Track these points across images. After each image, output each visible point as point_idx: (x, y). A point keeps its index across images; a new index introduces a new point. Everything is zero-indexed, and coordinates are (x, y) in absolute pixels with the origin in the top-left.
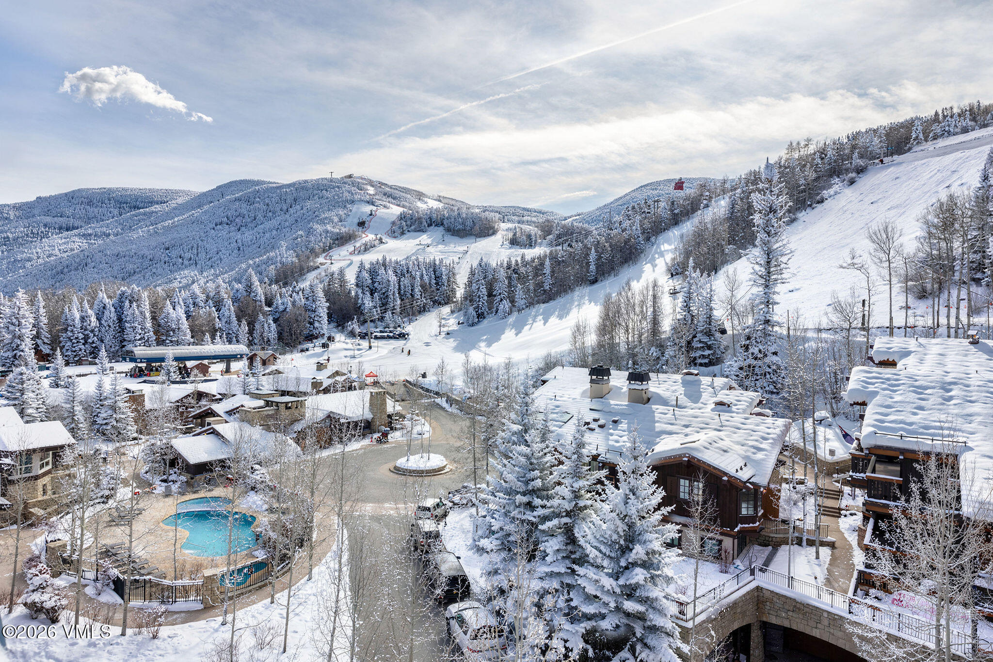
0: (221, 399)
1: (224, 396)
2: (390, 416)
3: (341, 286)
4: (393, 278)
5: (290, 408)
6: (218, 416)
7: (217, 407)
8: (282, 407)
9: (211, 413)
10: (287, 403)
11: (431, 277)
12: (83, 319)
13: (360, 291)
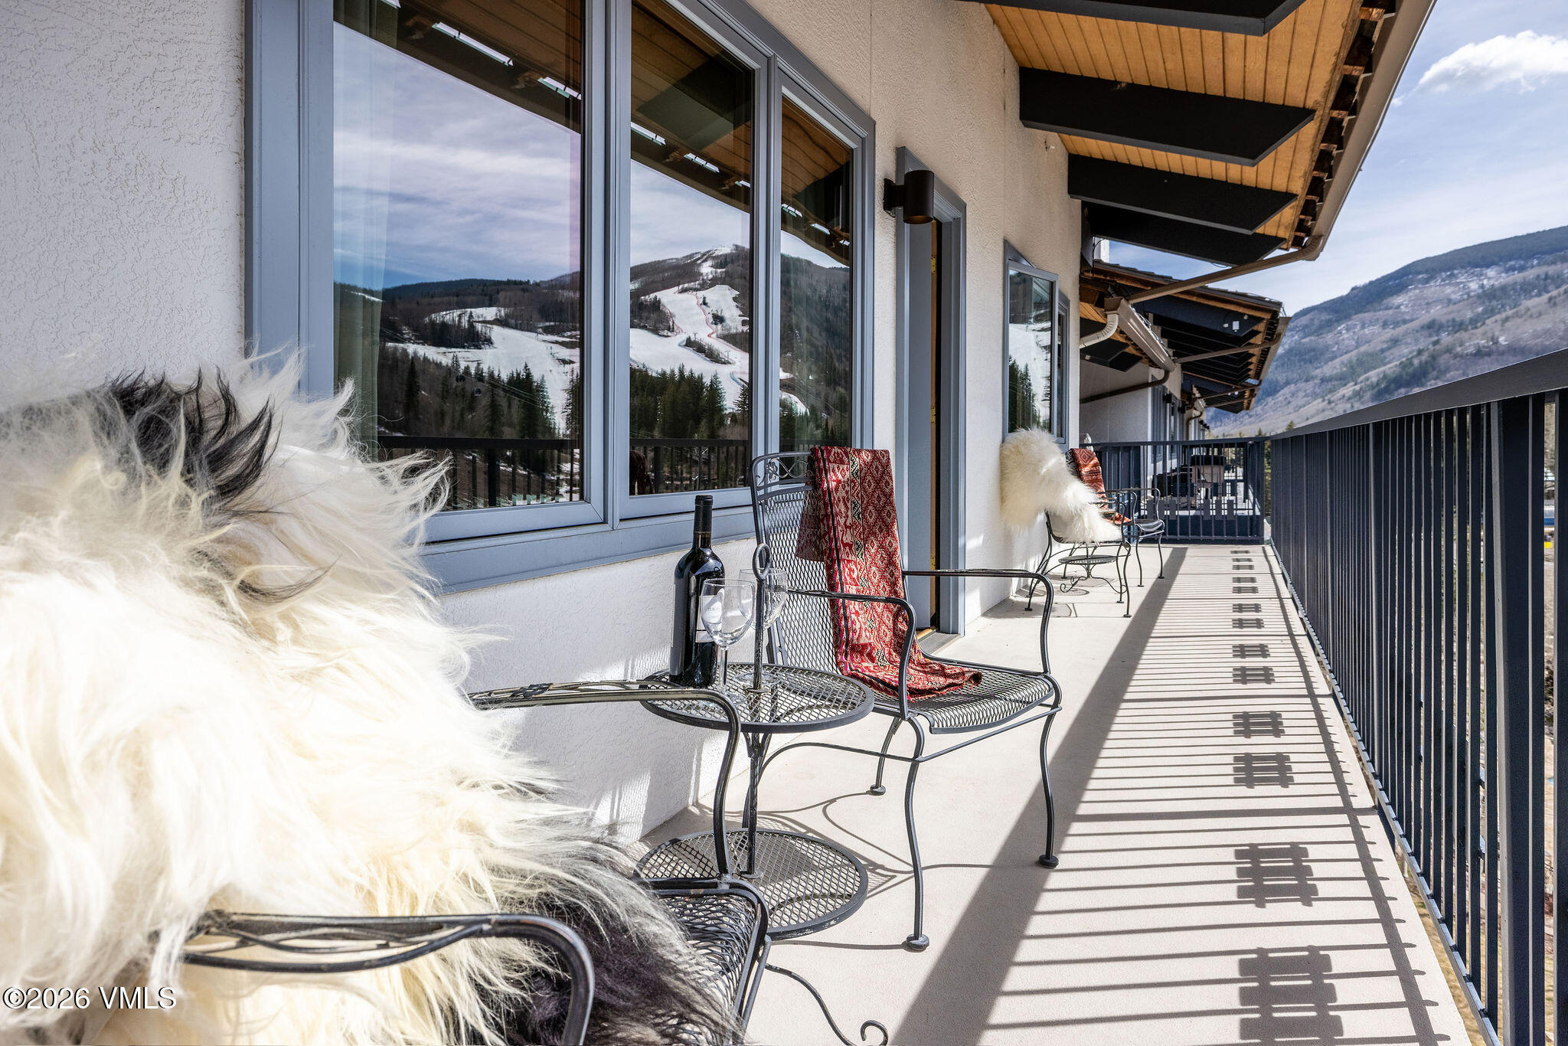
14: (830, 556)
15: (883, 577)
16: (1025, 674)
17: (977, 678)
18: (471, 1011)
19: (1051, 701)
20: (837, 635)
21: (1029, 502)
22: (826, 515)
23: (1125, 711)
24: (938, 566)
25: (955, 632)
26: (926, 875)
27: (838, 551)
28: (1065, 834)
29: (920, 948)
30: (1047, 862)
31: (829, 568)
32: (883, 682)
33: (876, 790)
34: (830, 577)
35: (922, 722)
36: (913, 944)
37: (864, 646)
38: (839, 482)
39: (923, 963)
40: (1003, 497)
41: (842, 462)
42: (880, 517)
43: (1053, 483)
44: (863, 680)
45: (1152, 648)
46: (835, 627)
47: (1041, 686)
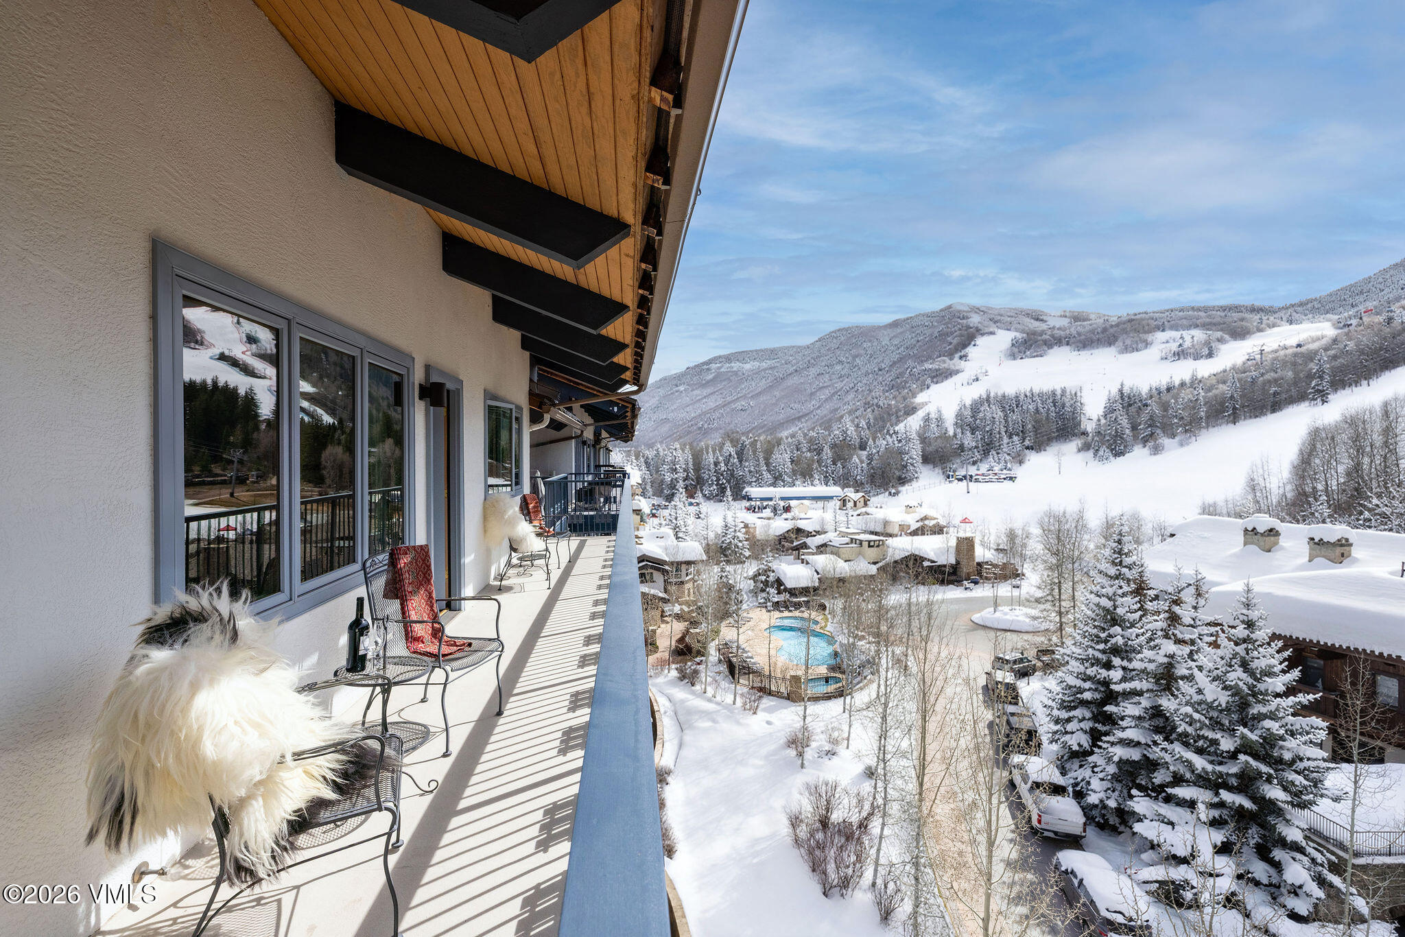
0: (815, 536)
1: (818, 533)
2: (979, 564)
3: (938, 426)
4: (999, 414)
5: (873, 546)
6: (809, 548)
7: (809, 541)
8: (865, 544)
9: (805, 546)
10: (869, 542)
11: (1048, 410)
12: (716, 464)
13: (959, 430)
14: (403, 598)
15: (427, 604)
16: (490, 640)
17: (470, 645)
18: (330, 776)
19: (500, 649)
20: (407, 635)
21: (500, 534)
22: (400, 580)
23: (540, 642)
24: (450, 596)
25: (460, 610)
26: (451, 730)
27: (406, 596)
28: (507, 703)
29: (449, 755)
30: (500, 713)
31: (402, 604)
32: (430, 653)
33: (423, 701)
34: (403, 609)
35: (448, 668)
36: (445, 755)
37: (420, 637)
38: (405, 563)
39: (450, 760)
40: (485, 531)
41: (406, 554)
42: (425, 577)
43: (512, 523)
44: (420, 654)
45: (559, 606)
46: (405, 631)
47: (496, 644)
